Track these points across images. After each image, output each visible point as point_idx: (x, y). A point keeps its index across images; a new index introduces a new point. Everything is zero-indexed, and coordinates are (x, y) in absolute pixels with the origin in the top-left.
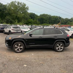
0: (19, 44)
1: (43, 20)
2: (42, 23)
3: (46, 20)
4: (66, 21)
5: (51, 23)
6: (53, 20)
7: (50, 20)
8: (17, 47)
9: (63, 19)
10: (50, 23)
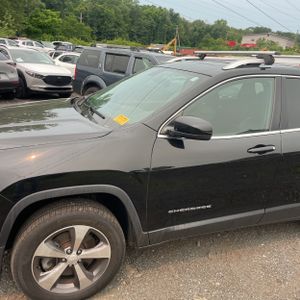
0: (81, 231)
1: (103, 23)
2: (99, 33)
3: (118, 25)
4: (196, 33)
5: (139, 36)
6: (147, 22)
7: (132, 22)
8: (58, 254)
9: (185, 24)
10: (135, 37)
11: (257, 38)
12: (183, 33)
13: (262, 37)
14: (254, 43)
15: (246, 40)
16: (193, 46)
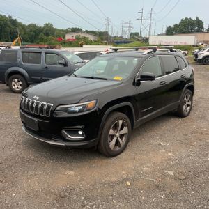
0: (121, 122)
4: (33, 33)
8: (114, 133)
11: (75, 35)
12: (23, 33)
13: (78, 34)
14: (74, 38)
15: (68, 37)
16: (32, 42)
